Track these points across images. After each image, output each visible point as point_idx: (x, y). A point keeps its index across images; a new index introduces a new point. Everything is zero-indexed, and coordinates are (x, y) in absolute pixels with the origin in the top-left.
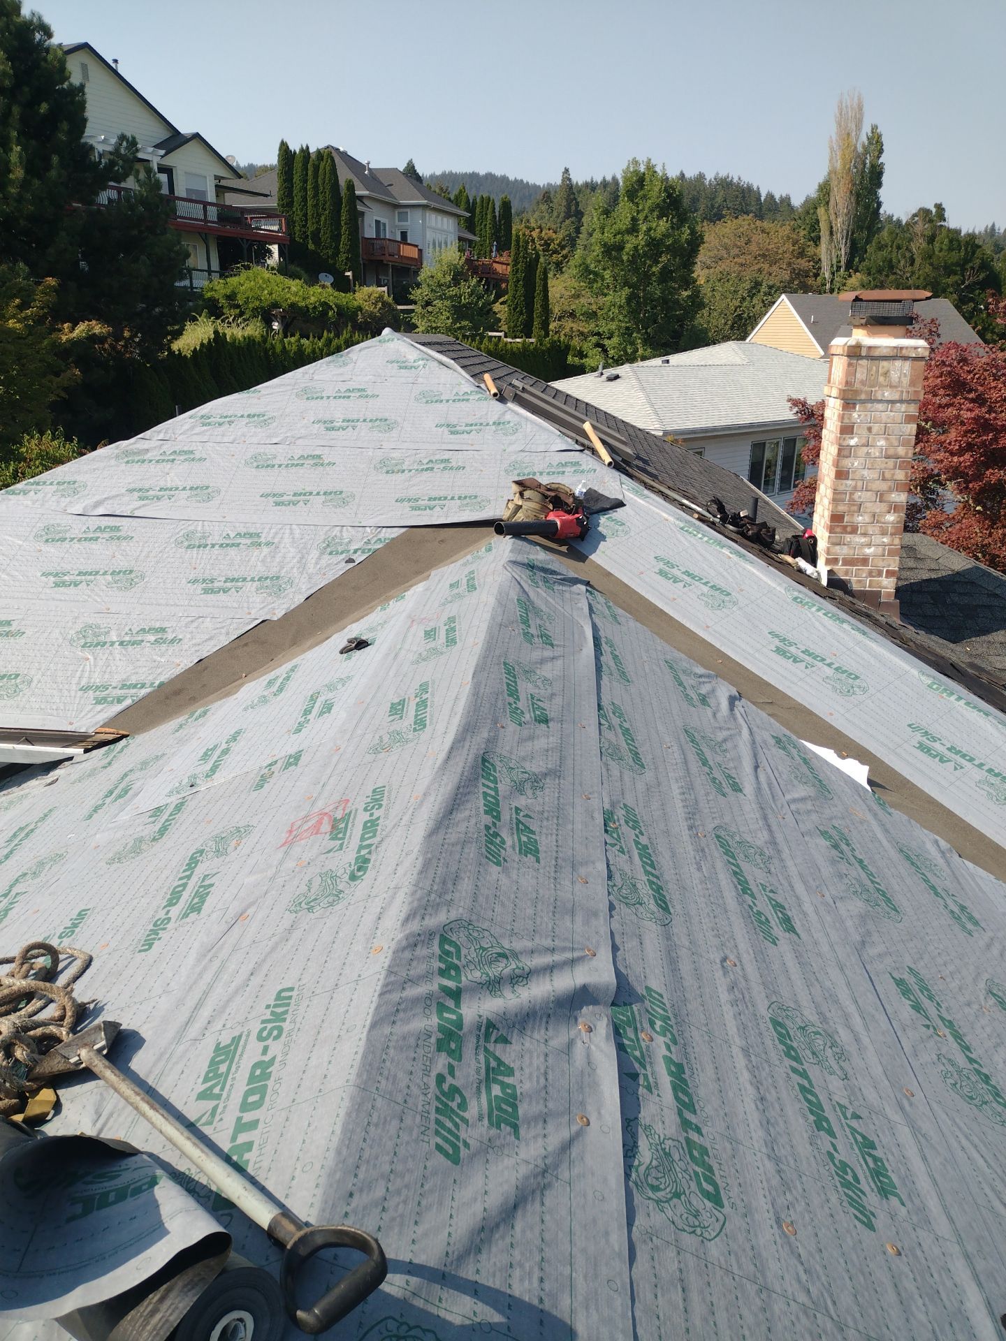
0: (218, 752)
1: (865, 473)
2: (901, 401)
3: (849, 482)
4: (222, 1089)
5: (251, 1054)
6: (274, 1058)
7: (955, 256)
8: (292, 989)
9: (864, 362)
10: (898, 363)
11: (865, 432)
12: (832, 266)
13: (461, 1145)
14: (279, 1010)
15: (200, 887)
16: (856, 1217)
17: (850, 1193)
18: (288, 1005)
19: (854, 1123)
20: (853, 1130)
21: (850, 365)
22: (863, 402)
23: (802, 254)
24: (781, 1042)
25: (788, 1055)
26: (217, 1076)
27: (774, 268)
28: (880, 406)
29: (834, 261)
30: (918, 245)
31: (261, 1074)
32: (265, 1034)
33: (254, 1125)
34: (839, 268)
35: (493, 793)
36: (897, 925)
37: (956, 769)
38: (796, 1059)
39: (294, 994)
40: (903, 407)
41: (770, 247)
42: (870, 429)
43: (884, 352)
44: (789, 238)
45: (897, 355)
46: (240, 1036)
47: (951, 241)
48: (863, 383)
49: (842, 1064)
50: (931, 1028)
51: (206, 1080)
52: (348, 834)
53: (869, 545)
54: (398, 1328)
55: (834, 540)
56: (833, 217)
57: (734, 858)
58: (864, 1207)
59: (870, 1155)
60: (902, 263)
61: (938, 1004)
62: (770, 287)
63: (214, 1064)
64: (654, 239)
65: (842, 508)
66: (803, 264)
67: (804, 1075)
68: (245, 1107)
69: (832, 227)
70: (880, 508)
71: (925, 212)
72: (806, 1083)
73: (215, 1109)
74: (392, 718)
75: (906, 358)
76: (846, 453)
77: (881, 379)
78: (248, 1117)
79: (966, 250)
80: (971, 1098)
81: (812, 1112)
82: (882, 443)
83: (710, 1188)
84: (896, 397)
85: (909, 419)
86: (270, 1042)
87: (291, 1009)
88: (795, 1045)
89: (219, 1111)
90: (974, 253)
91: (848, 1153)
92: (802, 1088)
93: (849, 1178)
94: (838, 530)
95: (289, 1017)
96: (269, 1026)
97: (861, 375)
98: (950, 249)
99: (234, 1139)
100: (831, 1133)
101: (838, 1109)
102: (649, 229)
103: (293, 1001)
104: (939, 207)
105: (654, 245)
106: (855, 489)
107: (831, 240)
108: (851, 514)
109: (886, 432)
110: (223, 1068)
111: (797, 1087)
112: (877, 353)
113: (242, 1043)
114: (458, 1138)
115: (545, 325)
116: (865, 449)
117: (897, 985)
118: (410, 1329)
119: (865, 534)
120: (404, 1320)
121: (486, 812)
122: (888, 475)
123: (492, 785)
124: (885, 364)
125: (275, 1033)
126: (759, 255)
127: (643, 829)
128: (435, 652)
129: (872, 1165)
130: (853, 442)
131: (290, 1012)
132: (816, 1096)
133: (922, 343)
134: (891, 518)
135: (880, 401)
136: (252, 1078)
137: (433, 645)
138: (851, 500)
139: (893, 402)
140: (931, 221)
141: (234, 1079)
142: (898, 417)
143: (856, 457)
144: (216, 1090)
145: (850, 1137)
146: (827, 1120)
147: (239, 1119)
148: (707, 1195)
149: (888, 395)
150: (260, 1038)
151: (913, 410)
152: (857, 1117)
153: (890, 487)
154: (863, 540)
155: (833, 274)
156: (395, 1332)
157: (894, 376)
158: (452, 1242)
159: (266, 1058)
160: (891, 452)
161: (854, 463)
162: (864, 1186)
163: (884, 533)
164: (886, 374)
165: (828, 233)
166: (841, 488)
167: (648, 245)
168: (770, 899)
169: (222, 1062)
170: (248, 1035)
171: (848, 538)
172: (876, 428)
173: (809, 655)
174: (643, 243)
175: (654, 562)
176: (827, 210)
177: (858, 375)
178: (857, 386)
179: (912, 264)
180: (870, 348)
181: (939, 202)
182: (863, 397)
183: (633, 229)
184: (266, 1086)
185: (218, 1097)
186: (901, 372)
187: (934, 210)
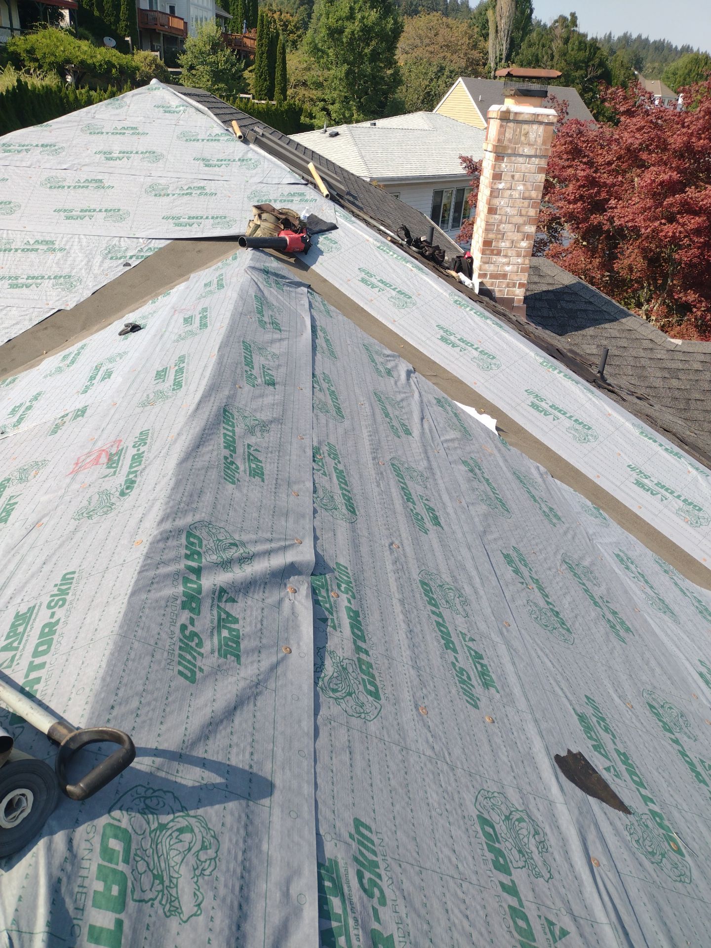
0: (23, 409)
1: (508, 210)
2: (536, 156)
3: (497, 217)
4: (19, 643)
5: (42, 617)
6: (59, 620)
7: (582, 55)
8: (74, 573)
9: (511, 125)
10: (535, 127)
11: (510, 178)
12: (496, 57)
13: (197, 670)
14: (64, 587)
15: (7, 505)
16: (467, 701)
17: (465, 687)
18: (71, 583)
19: (470, 644)
20: (469, 648)
21: (501, 126)
22: (510, 155)
23: (475, 47)
24: (426, 595)
25: (430, 603)
26: (16, 634)
27: (455, 56)
28: (521, 160)
29: (498, 55)
30: (557, 45)
31: (49, 631)
32: (53, 604)
33: (42, 666)
34: (501, 59)
35: (231, 434)
36: (508, 520)
37: (554, 420)
38: (435, 605)
39: (76, 576)
40: (536, 161)
41: (452, 39)
42: (513, 177)
43: (526, 117)
44: (466, 33)
45: (535, 120)
46: (34, 607)
47: (580, 43)
48: (510, 141)
49: (465, 607)
50: (525, 585)
51: (8, 637)
52: (120, 464)
53: (508, 264)
54: (145, 792)
55: (485, 260)
56: (498, 18)
57: (402, 478)
58: (473, 695)
59: (479, 663)
60: (545, 58)
61: (530, 569)
62: (451, 72)
63: (14, 626)
64: (366, 26)
65: (491, 236)
66: (475, 54)
67: (440, 615)
68: (36, 654)
69: (497, 27)
70: (517, 236)
71: (563, 19)
72: (440, 620)
73: (13, 657)
74: (157, 381)
75: (541, 123)
76: (495, 194)
77: (523, 138)
78: (38, 661)
79: (590, 50)
80: (546, 626)
81: (443, 638)
82: (521, 187)
83: (372, 689)
84: (532, 153)
85: (540, 170)
86: (56, 609)
87: (73, 586)
88: (435, 597)
89: (17, 657)
90: (595, 54)
91: (465, 662)
92: (438, 624)
93: (465, 677)
94: (488, 252)
95: (71, 592)
96: (56, 598)
97: (509, 134)
98: (579, 50)
99: (27, 676)
100: (455, 650)
101: (460, 635)
102: (363, 18)
103: (75, 580)
104: (573, 15)
105: (367, 31)
106: (501, 222)
107: (496, 37)
108: (497, 240)
109: (524, 179)
110: (21, 629)
111: (434, 623)
112: (521, 118)
113: (35, 611)
114: (195, 666)
115: (284, 91)
116: (509, 192)
117: (505, 558)
118: (155, 791)
119: (506, 256)
120: (150, 786)
121: (225, 447)
122: (523, 212)
123: (230, 428)
124: (525, 127)
125: (61, 603)
126: (444, 45)
127: (340, 460)
128: (192, 333)
129: (480, 669)
130: (501, 186)
131: (72, 588)
132: (447, 628)
133: (552, 112)
134: (524, 244)
135: (521, 156)
136: (42, 634)
137: (189, 328)
138: (498, 230)
139: (530, 157)
140: (567, 26)
141: (28, 636)
142: (533, 168)
143: (502, 197)
144: (15, 644)
145: (467, 652)
146: (453, 643)
147: (32, 663)
148: (370, 693)
149: (527, 151)
150: (49, 607)
151: (543, 163)
152: (472, 640)
153: (525, 221)
154: (505, 260)
155: (497, 64)
156: (143, 794)
157: (532, 136)
158: (187, 734)
159: (53, 620)
160: (527, 195)
161: (500, 202)
162: (474, 682)
163: (518, 255)
164: (526, 134)
165: (494, 31)
166: (492, 221)
167: (362, 30)
168: (425, 505)
169: (20, 625)
170: (40, 606)
171: (494, 258)
172: (517, 176)
173: (463, 342)
174: (358, 29)
175: (358, 272)
176: (494, 13)
177: (507, 135)
178: (506, 143)
179: (552, 59)
180: (516, 113)
181: (573, 12)
182: (509, 151)
183: (351, 17)
184: (53, 639)
185: (17, 649)
186: (536, 133)
187: (569, 18)
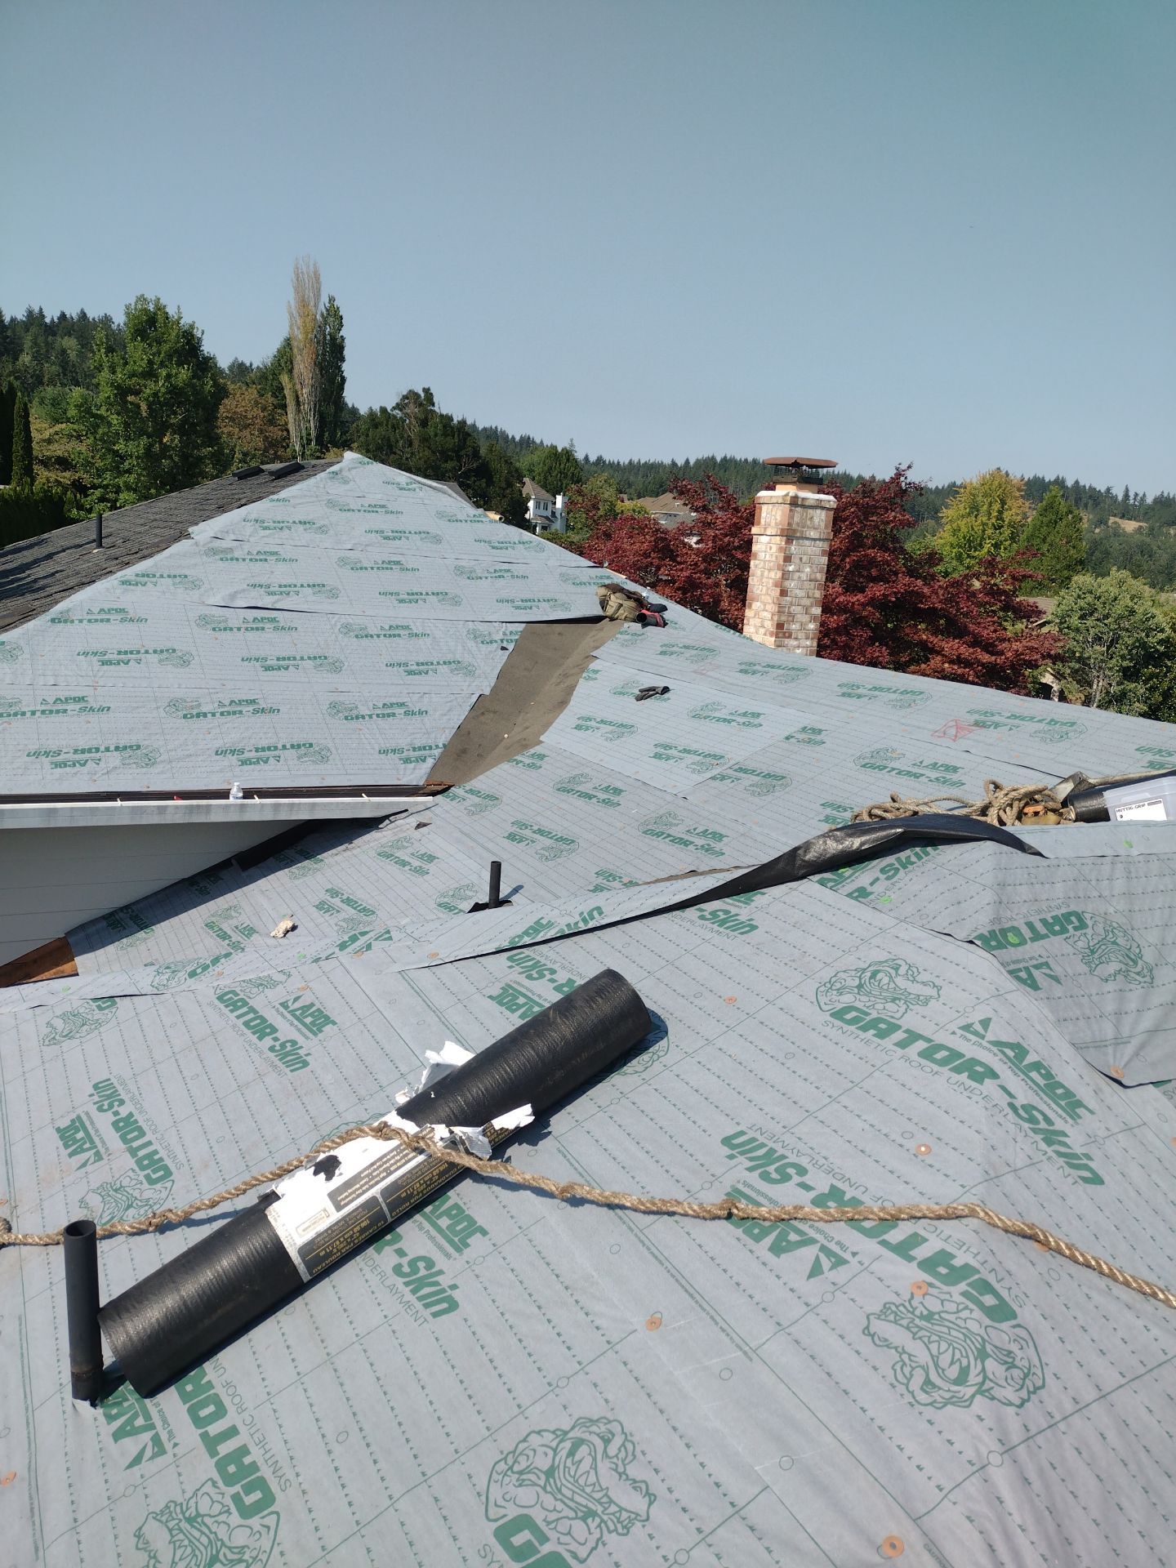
1: (798, 591)
2: (820, 540)
3: (788, 598)
9: (799, 509)
10: (818, 511)
11: (798, 561)
21: (791, 510)
22: (798, 538)
28: (807, 543)
40: (820, 544)
42: (801, 559)
43: (810, 503)
45: (818, 506)
48: (798, 524)
55: (778, 643)
65: (784, 618)
70: (806, 618)
75: (823, 508)
76: (786, 576)
77: (809, 522)
82: (808, 570)
84: (817, 537)
85: (824, 553)
94: (780, 635)
97: (797, 519)
106: (791, 604)
108: (788, 622)
109: (810, 562)
112: (806, 504)
116: (798, 574)
119: (796, 639)
122: (811, 595)
124: (810, 511)
130: (791, 568)
133: (831, 498)
134: (812, 626)
135: (807, 539)
138: (789, 613)
139: (815, 540)
142: (818, 551)
143: (792, 580)
149: (813, 534)
151: (826, 546)
153: (812, 603)
154: (795, 643)
157: (816, 520)
160: (813, 577)
161: (791, 584)
163: (807, 638)
164: (812, 518)
171: (786, 641)
172: (805, 558)
177: (795, 519)
178: (794, 527)
180: (802, 499)
182: (798, 535)
186: (821, 518)
